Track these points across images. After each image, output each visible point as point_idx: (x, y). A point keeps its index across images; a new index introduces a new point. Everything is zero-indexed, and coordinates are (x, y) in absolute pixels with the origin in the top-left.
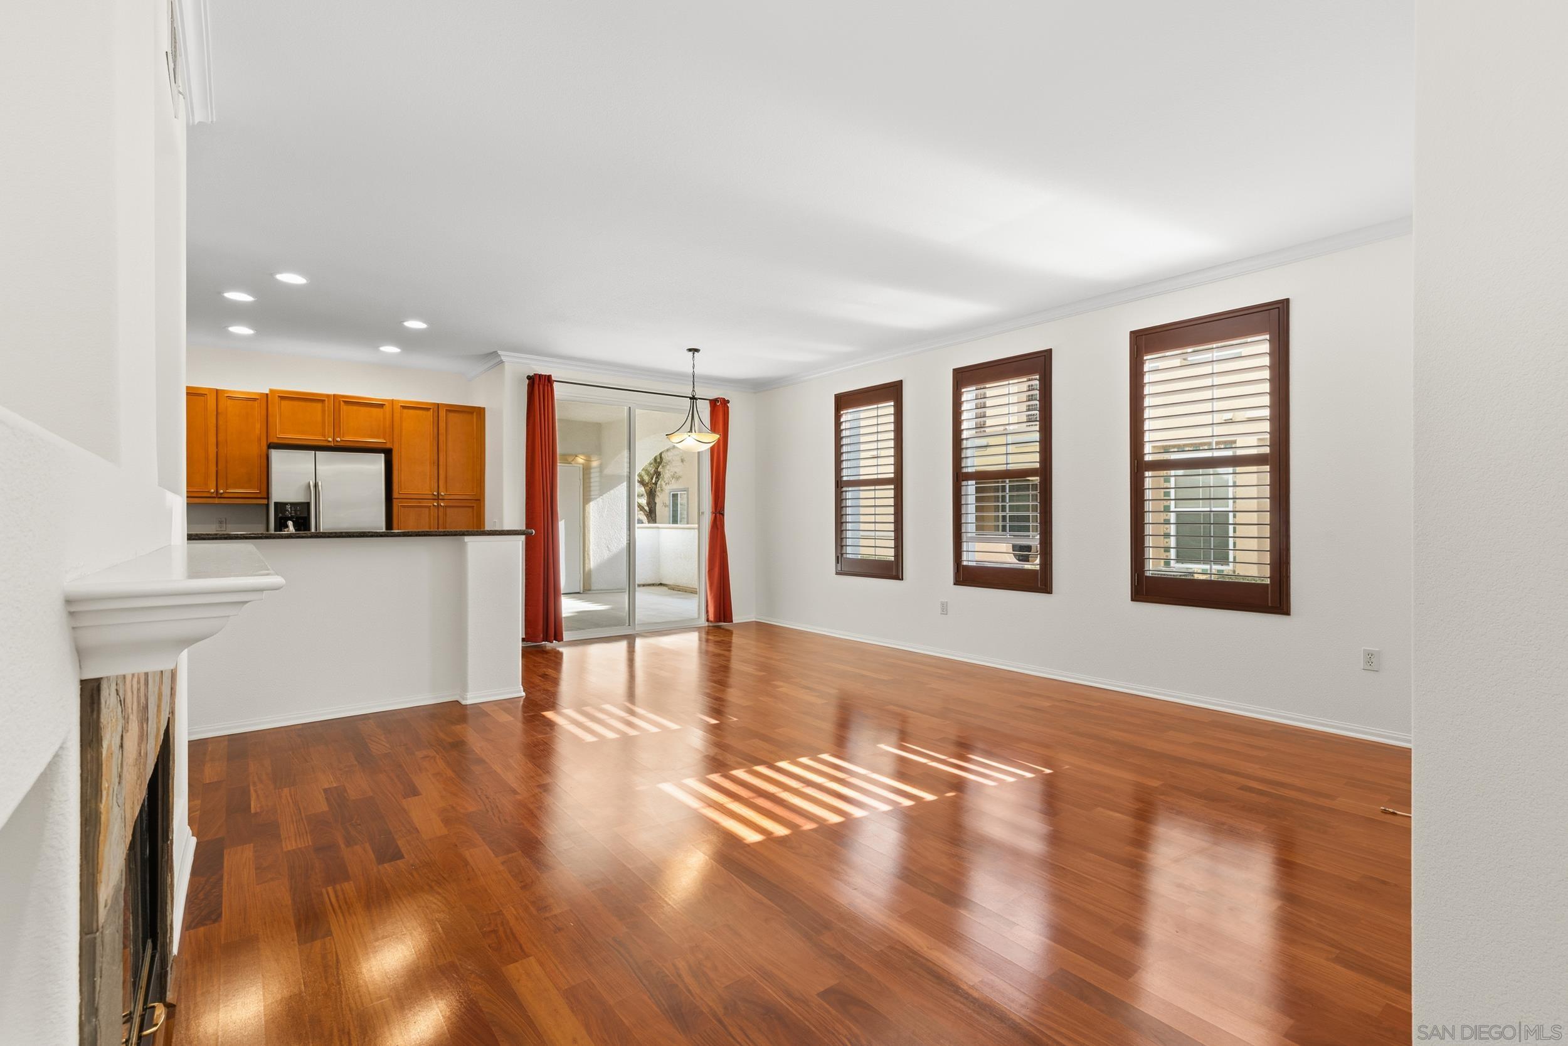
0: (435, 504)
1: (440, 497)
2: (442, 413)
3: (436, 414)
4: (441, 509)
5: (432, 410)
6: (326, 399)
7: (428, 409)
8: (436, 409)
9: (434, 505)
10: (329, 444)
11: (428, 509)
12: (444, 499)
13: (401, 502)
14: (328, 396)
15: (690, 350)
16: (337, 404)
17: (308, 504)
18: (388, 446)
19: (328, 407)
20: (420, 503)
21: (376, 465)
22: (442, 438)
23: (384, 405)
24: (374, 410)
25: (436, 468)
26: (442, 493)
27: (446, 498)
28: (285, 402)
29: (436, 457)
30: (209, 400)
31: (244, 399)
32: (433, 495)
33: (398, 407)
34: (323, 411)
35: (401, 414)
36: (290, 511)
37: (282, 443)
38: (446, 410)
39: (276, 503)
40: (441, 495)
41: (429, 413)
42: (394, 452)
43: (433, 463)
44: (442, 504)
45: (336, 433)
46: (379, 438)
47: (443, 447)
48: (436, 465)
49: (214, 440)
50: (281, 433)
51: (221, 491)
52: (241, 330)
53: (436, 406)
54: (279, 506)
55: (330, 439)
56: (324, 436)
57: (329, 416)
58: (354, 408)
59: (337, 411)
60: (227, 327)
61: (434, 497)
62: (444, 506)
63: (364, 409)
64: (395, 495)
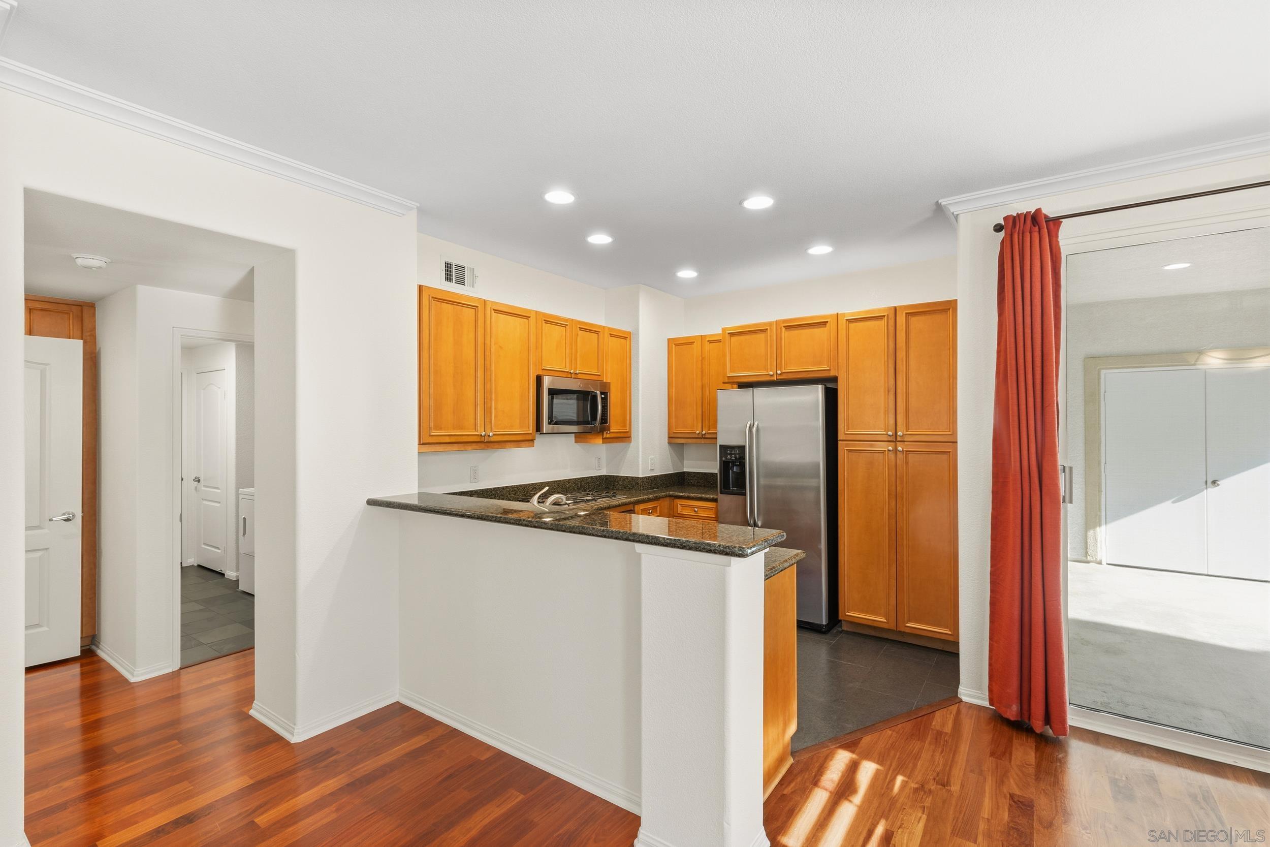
0: (890, 448)
1: (899, 439)
2: (901, 320)
3: (892, 323)
4: (899, 455)
5: (886, 317)
6: (768, 328)
7: (882, 317)
8: (892, 316)
9: (889, 450)
10: (772, 379)
11: (882, 454)
12: (904, 441)
13: (847, 445)
14: (770, 324)
16: (779, 331)
17: (744, 448)
18: (832, 373)
19: (770, 336)
20: (871, 446)
21: (811, 401)
22: (901, 355)
23: (827, 322)
24: (817, 331)
25: (892, 397)
26: (900, 433)
27: (905, 440)
28: (734, 339)
29: (892, 382)
30: (696, 347)
31: (719, 341)
32: (889, 435)
33: (843, 323)
34: (766, 342)
35: (848, 329)
36: (731, 454)
37: (727, 381)
38: (906, 313)
39: (721, 446)
40: (899, 436)
41: (883, 323)
42: (835, 379)
43: (888, 392)
44: (900, 449)
45: (778, 366)
46: (820, 363)
47: (901, 367)
48: (892, 392)
49: (700, 384)
50: (731, 371)
51: (704, 432)
52: (687, 274)
53: (893, 312)
54: (725, 449)
55: (771, 373)
56: (767, 370)
57: (771, 345)
58: (796, 333)
59: (778, 339)
60: (675, 273)
61: (890, 439)
62: (903, 450)
63: (806, 332)
64: (841, 436)
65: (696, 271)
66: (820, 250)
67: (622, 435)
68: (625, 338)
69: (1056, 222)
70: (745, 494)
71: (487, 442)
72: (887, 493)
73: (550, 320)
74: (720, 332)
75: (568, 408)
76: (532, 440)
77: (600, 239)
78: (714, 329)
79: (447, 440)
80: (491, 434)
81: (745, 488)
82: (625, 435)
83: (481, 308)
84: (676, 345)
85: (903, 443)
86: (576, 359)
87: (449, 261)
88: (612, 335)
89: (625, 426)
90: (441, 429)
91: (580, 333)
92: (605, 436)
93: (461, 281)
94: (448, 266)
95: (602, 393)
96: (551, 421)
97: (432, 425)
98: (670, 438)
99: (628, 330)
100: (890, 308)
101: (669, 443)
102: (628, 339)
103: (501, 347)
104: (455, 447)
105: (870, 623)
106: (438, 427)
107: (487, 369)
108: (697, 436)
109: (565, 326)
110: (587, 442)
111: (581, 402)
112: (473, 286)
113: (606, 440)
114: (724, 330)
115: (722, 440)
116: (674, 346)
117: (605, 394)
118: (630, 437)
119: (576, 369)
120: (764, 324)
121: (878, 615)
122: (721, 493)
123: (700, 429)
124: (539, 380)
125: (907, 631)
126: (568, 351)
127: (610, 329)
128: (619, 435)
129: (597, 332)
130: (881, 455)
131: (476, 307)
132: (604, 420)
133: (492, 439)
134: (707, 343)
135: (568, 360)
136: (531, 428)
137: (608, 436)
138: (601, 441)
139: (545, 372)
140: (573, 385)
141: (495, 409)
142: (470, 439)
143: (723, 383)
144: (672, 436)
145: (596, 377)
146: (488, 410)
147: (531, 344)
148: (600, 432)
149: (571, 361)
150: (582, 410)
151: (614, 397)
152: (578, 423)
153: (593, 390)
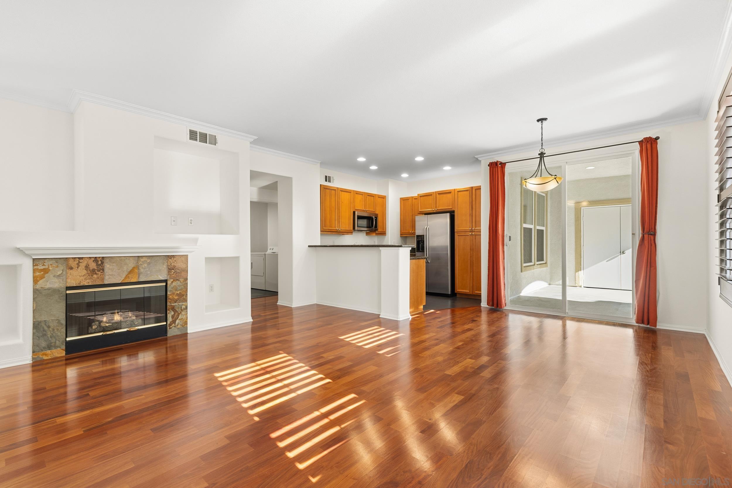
0: (470, 234)
2: (474, 191)
3: (471, 192)
5: (469, 190)
8: (471, 190)
9: (470, 235)
10: (434, 212)
12: (474, 232)
13: (457, 234)
14: (433, 193)
15: (538, 121)
16: (436, 195)
17: (424, 235)
18: (453, 209)
19: (433, 197)
20: (465, 233)
21: (446, 219)
22: (474, 203)
23: (451, 192)
24: (448, 195)
25: (471, 217)
26: (473, 229)
28: (422, 198)
29: (471, 212)
30: (410, 200)
31: (416, 199)
33: (456, 192)
34: (432, 199)
35: (458, 194)
36: (420, 238)
37: (419, 213)
38: (475, 189)
39: (417, 235)
41: (468, 192)
42: (454, 212)
43: (470, 215)
44: (473, 234)
45: (436, 207)
46: (450, 206)
47: (474, 207)
48: (471, 215)
49: (411, 214)
50: (421, 209)
51: (413, 232)
52: (405, 175)
53: (471, 188)
54: (418, 236)
55: (434, 210)
56: (432, 209)
57: (434, 200)
58: (442, 195)
59: (436, 198)
60: (401, 175)
61: (470, 231)
62: (474, 235)
63: (445, 195)
64: (456, 231)
65: (408, 174)
66: (447, 168)
67: (382, 233)
68: (384, 198)
69: (505, 164)
70: (424, 252)
71: (339, 232)
73: (357, 193)
74: (417, 195)
75: (364, 222)
76: (352, 232)
77: (374, 168)
78: (415, 195)
79: (328, 230)
80: (340, 229)
81: (424, 250)
82: (384, 233)
83: (337, 190)
84: (403, 200)
86: (366, 206)
87: (326, 175)
88: (379, 197)
89: (384, 229)
90: (326, 227)
91: (368, 197)
92: (376, 232)
93: (330, 181)
94: (326, 177)
95: (375, 217)
96: (358, 226)
97: (324, 226)
98: (401, 234)
99: (384, 195)
100: (470, 187)
101: (401, 236)
102: (385, 198)
103: (342, 202)
104: (330, 233)
105: (464, 293)
106: (325, 226)
107: (339, 209)
108: (410, 233)
109: (362, 195)
110: (370, 235)
111: (368, 220)
112: (333, 183)
113: (377, 234)
114: (418, 195)
116: (402, 201)
117: (376, 218)
118: (386, 234)
119: (366, 209)
120: (431, 193)
121: (467, 290)
122: (417, 252)
123: (411, 231)
124: (354, 213)
125: (475, 294)
126: (363, 203)
127: (378, 195)
128: (381, 233)
129: (374, 196)
130: (468, 236)
131: (335, 190)
132: (376, 226)
133: (340, 231)
134: (414, 200)
135: (363, 206)
136: (352, 229)
137: (377, 232)
138: (375, 234)
139: (356, 210)
140: (365, 215)
141: (341, 222)
142: (334, 231)
143: (418, 213)
144: (402, 234)
145: (373, 212)
146: (339, 222)
147: (352, 201)
148: (374, 231)
149: (364, 206)
150: (368, 223)
151: (380, 219)
152: (367, 227)
153: (372, 216)
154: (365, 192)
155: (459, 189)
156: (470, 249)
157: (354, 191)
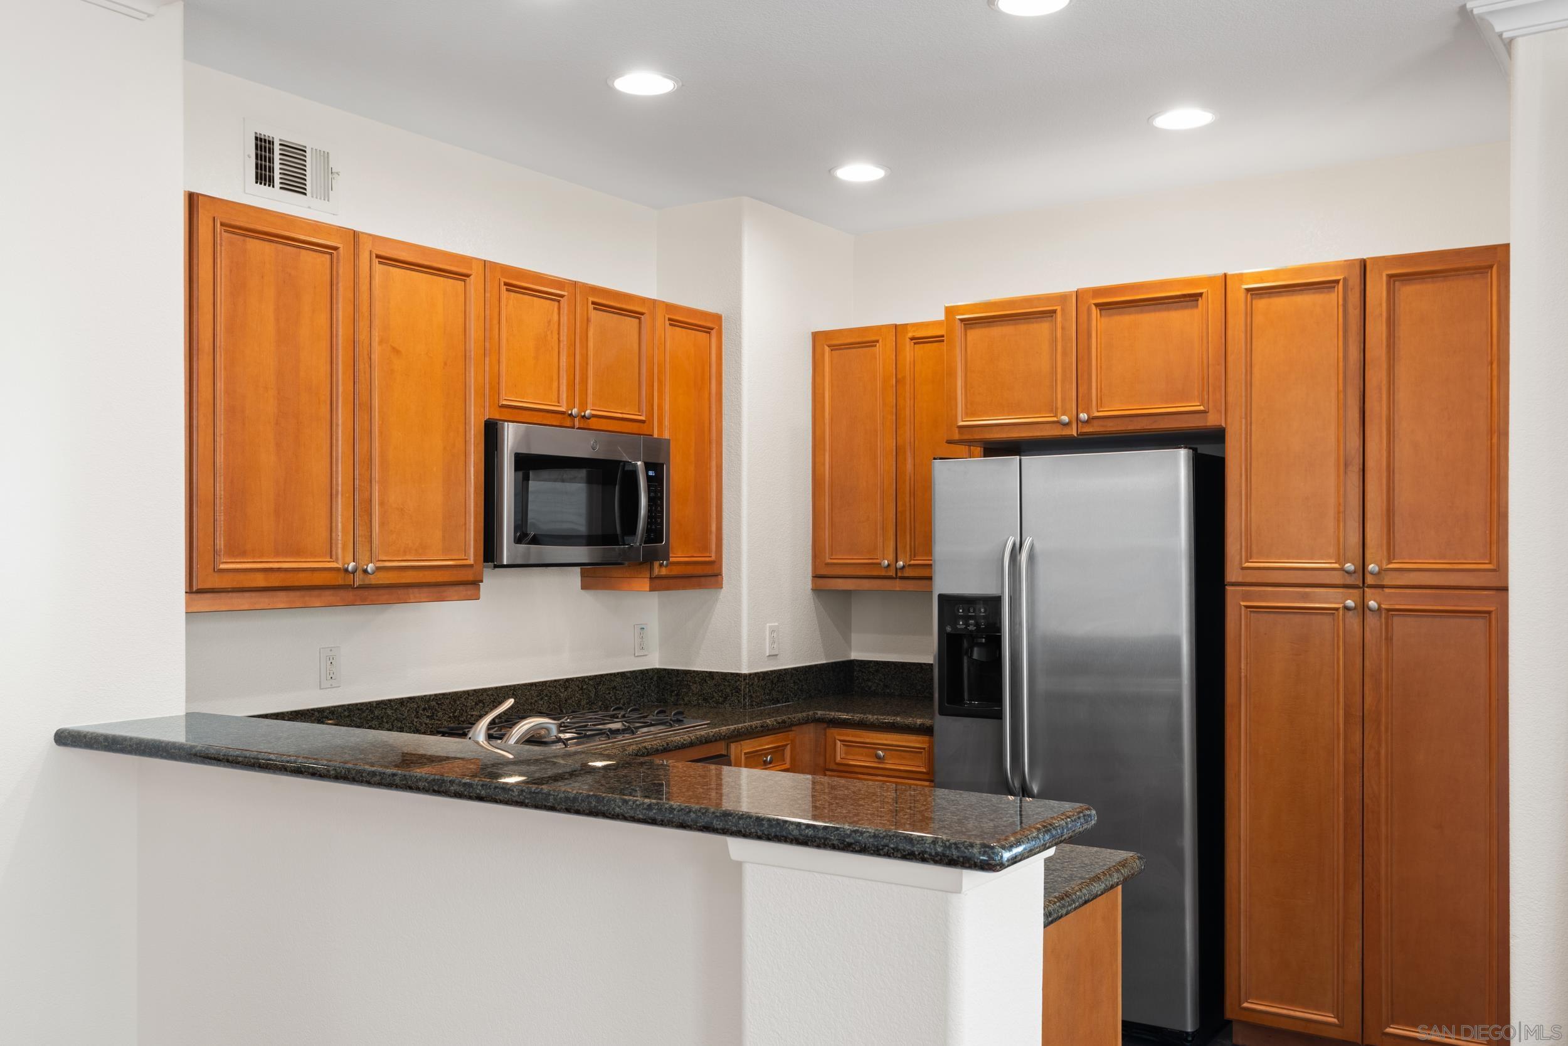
0: (1350, 603)
1: (1370, 580)
2: (1377, 290)
3: (1355, 298)
4: (1371, 620)
5: (1341, 283)
6: (1059, 308)
7: (1330, 285)
8: (1355, 281)
9: (1346, 608)
10: (1066, 432)
11: (1329, 617)
12: (1382, 587)
13: (1247, 596)
14: (1063, 298)
16: (1083, 317)
17: (997, 601)
18: (1213, 420)
19: (1063, 328)
20: (1306, 596)
22: (1376, 376)
23: (1201, 294)
24: (1177, 318)
25: (1354, 478)
26: (1372, 567)
27: (1385, 583)
28: (975, 334)
29: (1354, 442)
30: (883, 351)
31: (939, 339)
32: (1348, 572)
33: (1237, 298)
34: (1054, 341)
35: (1250, 314)
36: (966, 618)
37: (956, 437)
38: (1390, 276)
39: (941, 597)
40: (1372, 573)
41: (1332, 299)
42: (1218, 435)
43: (1346, 464)
44: (1372, 604)
45: (1082, 401)
46: (1187, 397)
47: (1377, 406)
48: (1355, 468)
49: (889, 445)
50: (969, 413)
51: (901, 563)
52: (860, 172)
53: (1357, 271)
54: (947, 601)
55: (1065, 419)
56: (1054, 411)
57: (1065, 354)
58: (1126, 319)
59: (1083, 335)
60: (830, 171)
61: (1349, 580)
62: (1379, 609)
63: (1149, 319)
64: (1232, 574)
66: (1185, 117)
67: (698, 570)
68: (708, 330)
70: (999, 716)
71: (360, 587)
72: (1341, 712)
73: (518, 284)
74: (941, 316)
75: (564, 501)
76: (475, 583)
77: (644, 83)
78: (926, 309)
79: (260, 581)
80: (370, 567)
81: (999, 700)
82: (708, 570)
83: (344, 253)
84: (834, 348)
85: (1379, 590)
86: (584, 380)
87: (266, 132)
88: (673, 323)
89: (705, 548)
90: (244, 553)
91: (595, 316)
92: (656, 571)
93: (296, 184)
94: (263, 146)
95: (648, 466)
96: (521, 536)
97: (221, 543)
98: (816, 576)
99: (713, 311)
100: (1349, 264)
101: (816, 590)
102: (714, 332)
103: (396, 351)
104: (280, 599)
105: (1298, 1028)
106: (235, 549)
107: (360, 406)
108: (883, 573)
109: (557, 298)
110: (611, 587)
111: (596, 488)
112: (327, 197)
113: (659, 584)
114: (950, 311)
115: (947, 583)
116: (827, 349)
117: (656, 469)
118: (719, 575)
119: (583, 406)
120: (1049, 298)
121: (1319, 1007)
122: (941, 713)
123: (891, 556)
124: (492, 433)
126: (564, 359)
127: (670, 307)
128: (689, 570)
129: (637, 315)
130: (1326, 621)
131: (334, 249)
132: (655, 532)
133: (373, 580)
134: (909, 345)
135: (564, 388)
136: (471, 552)
137: (664, 572)
138: (646, 584)
139: (507, 413)
140: (579, 446)
141: (382, 504)
142: (318, 579)
143: (949, 442)
144: (823, 572)
145: (633, 428)
146: (362, 509)
147: (472, 345)
148: (645, 561)
149: (571, 386)
150: (598, 509)
151: (677, 476)
152: (590, 540)
153: (626, 458)
154: (575, 284)
155: (1260, 276)
156: (1347, 715)
157: (494, 265)
